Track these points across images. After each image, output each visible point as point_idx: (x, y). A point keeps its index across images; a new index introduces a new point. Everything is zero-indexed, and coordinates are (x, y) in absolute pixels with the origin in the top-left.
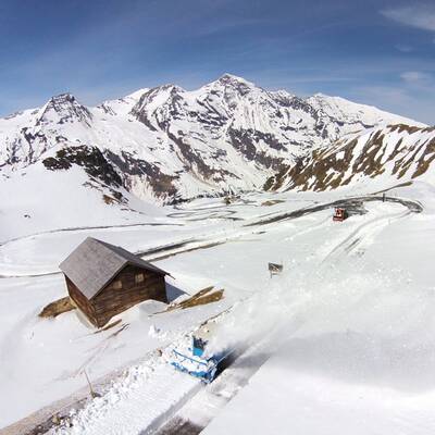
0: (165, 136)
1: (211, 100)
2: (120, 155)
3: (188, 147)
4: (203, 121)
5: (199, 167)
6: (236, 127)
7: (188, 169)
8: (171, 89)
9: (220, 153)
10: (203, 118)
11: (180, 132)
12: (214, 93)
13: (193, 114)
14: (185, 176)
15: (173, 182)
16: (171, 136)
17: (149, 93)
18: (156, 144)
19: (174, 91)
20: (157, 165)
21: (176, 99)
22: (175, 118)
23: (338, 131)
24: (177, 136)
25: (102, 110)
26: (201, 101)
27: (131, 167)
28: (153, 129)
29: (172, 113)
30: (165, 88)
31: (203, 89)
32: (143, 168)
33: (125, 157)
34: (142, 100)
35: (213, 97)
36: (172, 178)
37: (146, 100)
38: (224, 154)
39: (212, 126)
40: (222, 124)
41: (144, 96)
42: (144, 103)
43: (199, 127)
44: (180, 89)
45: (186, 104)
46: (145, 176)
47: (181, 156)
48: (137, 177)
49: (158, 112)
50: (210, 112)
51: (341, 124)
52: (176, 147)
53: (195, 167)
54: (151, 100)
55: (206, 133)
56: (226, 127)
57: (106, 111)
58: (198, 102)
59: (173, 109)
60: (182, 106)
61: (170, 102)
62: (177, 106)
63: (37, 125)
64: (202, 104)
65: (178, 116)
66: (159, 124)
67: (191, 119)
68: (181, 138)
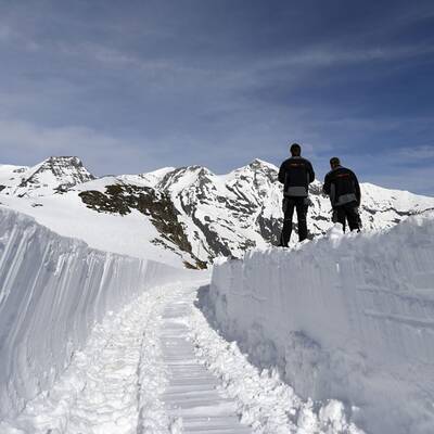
0: (189, 221)
1: (241, 186)
3: (215, 234)
4: (233, 208)
6: (266, 216)
8: (199, 170)
9: (249, 243)
10: (231, 204)
11: (207, 218)
12: (243, 178)
13: (222, 199)
16: (197, 222)
17: (175, 172)
19: (202, 173)
21: (204, 181)
22: (202, 203)
23: (372, 220)
24: (204, 223)
26: (231, 185)
28: (177, 212)
29: (199, 197)
30: (193, 169)
31: (233, 173)
34: (166, 179)
35: (242, 182)
37: (171, 179)
38: (253, 244)
39: (241, 213)
40: (251, 212)
41: (169, 175)
42: (168, 182)
43: (226, 213)
44: (209, 172)
45: (214, 188)
47: (206, 245)
49: (184, 194)
50: (239, 198)
51: (373, 212)
52: (201, 234)
54: (176, 180)
55: (235, 221)
56: (255, 215)
58: (227, 187)
59: (200, 193)
60: (210, 190)
61: (197, 184)
62: (205, 190)
63: (21, 185)
64: (232, 190)
65: (206, 200)
66: (184, 207)
67: (219, 205)
68: (207, 225)
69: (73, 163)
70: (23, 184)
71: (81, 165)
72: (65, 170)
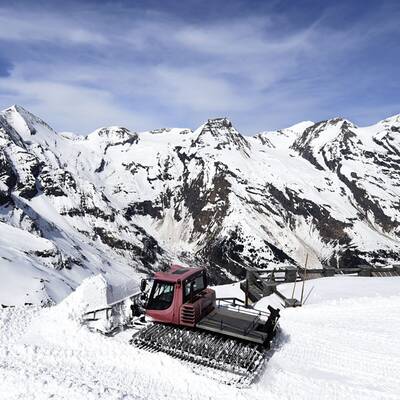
0: (334, 177)
1: (392, 139)
2: (284, 191)
3: (364, 192)
4: (382, 164)
5: (376, 217)
7: (363, 217)
8: (340, 124)
10: (381, 160)
11: (354, 175)
12: (395, 129)
13: (369, 154)
14: (359, 225)
15: (346, 230)
16: (343, 178)
17: (315, 127)
18: (323, 185)
19: (345, 126)
20: (327, 208)
21: (348, 135)
22: (347, 158)
24: (351, 179)
25: (259, 141)
26: (379, 138)
27: (296, 205)
28: (320, 168)
29: (343, 152)
30: (334, 122)
31: (381, 124)
32: (309, 209)
33: (290, 195)
34: (305, 134)
35: (393, 134)
36: (345, 225)
37: (311, 135)
39: (392, 169)
41: (309, 130)
42: (308, 137)
43: (375, 170)
44: (352, 124)
45: (360, 142)
46: (310, 218)
47: (354, 202)
48: (302, 217)
49: (326, 149)
50: (390, 153)
52: (348, 191)
53: (371, 216)
54: (317, 135)
55: (385, 178)
57: (264, 143)
58: (375, 140)
59: (344, 148)
60: (356, 145)
61: (341, 139)
62: (350, 145)
63: (192, 146)
64: (380, 143)
65: (351, 156)
66: (327, 163)
67: (366, 160)
68: (354, 182)
69: (224, 124)
70: (193, 145)
71: (230, 125)
72: (219, 130)
